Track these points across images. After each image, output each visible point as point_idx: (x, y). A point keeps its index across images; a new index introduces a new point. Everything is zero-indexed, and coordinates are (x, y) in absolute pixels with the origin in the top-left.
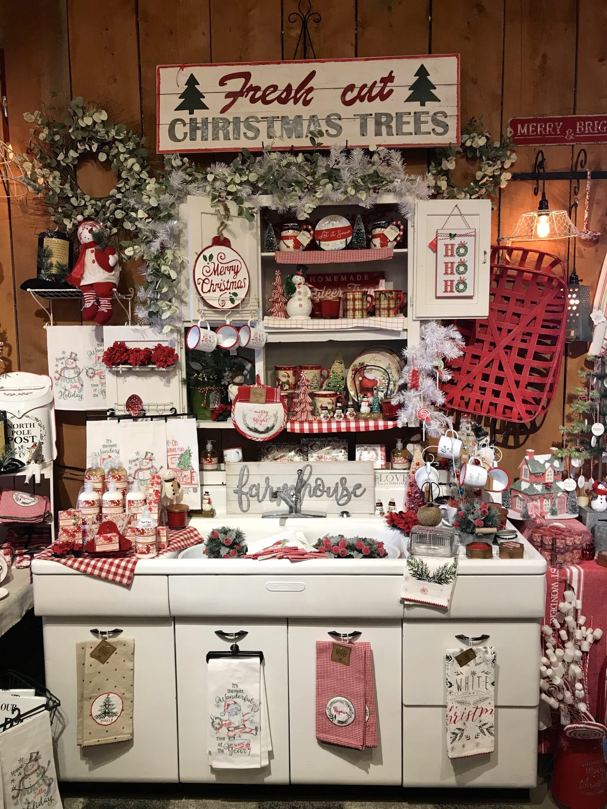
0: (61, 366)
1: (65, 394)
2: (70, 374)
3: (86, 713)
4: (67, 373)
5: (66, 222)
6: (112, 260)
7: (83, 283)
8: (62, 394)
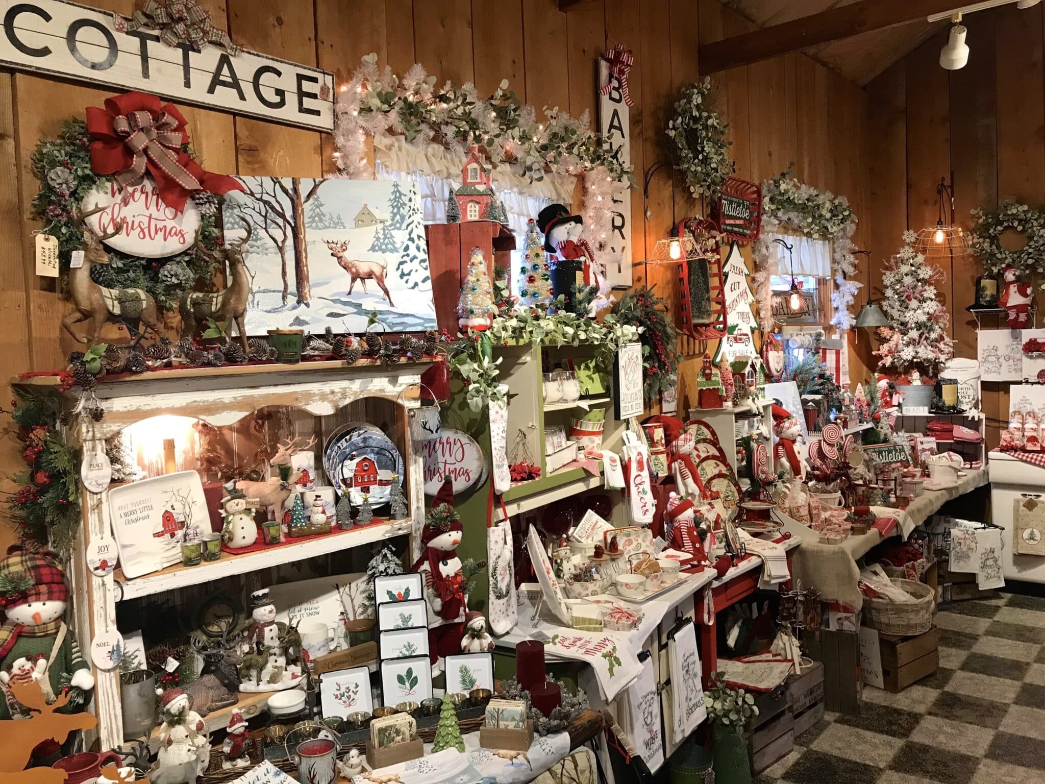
0: (986, 354)
1: (988, 371)
2: (993, 359)
3: (1020, 536)
4: (990, 359)
5: (993, 268)
6: (1029, 291)
7: (1008, 305)
8: (986, 372)
